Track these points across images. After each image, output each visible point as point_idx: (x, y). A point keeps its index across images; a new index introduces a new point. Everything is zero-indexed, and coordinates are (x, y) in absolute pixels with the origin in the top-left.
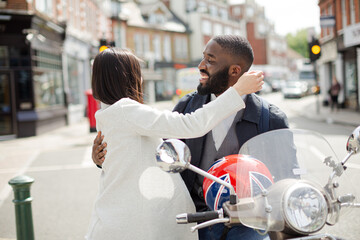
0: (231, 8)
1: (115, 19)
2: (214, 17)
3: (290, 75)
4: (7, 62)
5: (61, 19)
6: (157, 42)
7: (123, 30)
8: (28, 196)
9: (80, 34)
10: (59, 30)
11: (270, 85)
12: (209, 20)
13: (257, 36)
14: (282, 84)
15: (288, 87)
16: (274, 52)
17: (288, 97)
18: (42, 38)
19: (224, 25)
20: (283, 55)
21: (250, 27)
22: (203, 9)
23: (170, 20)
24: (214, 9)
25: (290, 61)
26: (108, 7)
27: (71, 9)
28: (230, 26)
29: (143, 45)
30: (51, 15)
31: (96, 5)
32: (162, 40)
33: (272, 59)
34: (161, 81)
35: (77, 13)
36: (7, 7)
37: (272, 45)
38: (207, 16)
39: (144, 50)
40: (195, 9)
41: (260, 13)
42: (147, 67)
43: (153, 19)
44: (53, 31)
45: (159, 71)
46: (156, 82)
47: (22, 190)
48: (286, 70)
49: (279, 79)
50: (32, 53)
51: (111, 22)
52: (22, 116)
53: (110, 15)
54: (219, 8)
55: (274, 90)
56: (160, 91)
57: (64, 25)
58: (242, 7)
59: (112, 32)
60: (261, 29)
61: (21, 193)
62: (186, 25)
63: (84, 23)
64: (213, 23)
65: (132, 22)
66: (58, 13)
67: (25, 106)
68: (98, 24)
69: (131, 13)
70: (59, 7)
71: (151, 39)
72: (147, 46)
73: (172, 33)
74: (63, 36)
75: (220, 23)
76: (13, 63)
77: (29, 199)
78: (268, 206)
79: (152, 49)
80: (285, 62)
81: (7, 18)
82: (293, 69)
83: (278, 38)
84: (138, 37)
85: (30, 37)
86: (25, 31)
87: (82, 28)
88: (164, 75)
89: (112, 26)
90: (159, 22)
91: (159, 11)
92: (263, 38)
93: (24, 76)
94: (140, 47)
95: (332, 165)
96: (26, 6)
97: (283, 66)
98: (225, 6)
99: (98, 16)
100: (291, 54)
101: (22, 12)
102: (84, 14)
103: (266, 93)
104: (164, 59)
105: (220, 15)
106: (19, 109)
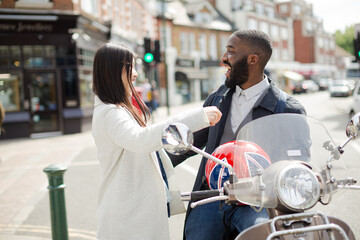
0: (278, 6)
1: (160, 19)
2: (261, 16)
3: (338, 74)
4: (54, 62)
5: (106, 18)
6: (203, 41)
7: (168, 29)
8: (62, 183)
9: (125, 34)
10: (105, 29)
11: (317, 84)
12: (254, 18)
13: (305, 34)
14: (330, 82)
15: (335, 85)
16: (322, 51)
17: (335, 95)
18: (87, 37)
19: (270, 24)
20: (331, 53)
21: (297, 25)
22: (248, 7)
23: (215, 19)
24: (260, 7)
25: (338, 59)
26: (153, 7)
27: (116, 9)
28: (276, 24)
29: (189, 43)
30: (97, 15)
31: (142, 6)
32: (208, 39)
33: (319, 57)
34: (207, 80)
35: (123, 13)
36: (54, 8)
37: (320, 43)
38: (253, 14)
39: (189, 49)
40: (241, 8)
41: (308, 11)
42: (193, 65)
43: (199, 18)
44: (99, 31)
45: (205, 70)
46: (201, 81)
47: (55, 177)
48: (334, 68)
49: (327, 77)
50: (77, 52)
51: (156, 21)
52: (68, 114)
53: (156, 15)
54: (266, 6)
55: (322, 89)
56: (205, 89)
57: (109, 25)
58: (289, 4)
59: (158, 32)
60: (308, 26)
61: (55, 180)
62: (232, 24)
63: (129, 23)
64: (259, 21)
65: (177, 21)
66: (103, 13)
67: (71, 103)
68: (143, 23)
69: (177, 12)
70: (105, 7)
71: (197, 38)
72: (193, 46)
73: (218, 32)
74: (108, 36)
75: (266, 21)
76: (60, 62)
77: (62, 186)
78: (262, 184)
79: (198, 48)
80: (333, 60)
81: (54, 18)
82: (342, 67)
83: (326, 36)
84: (184, 36)
85: (75, 37)
86: (71, 31)
87: (128, 28)
88: (210, 74)
89: (158, 25)
90: (205, 21)
91: (205, 10)
92: (310, 35)
93: (70, 74)
94: (185, 46)
95: (331, 149)
96: (71, 6)
97: (331, 64)
98: (272, 4)
99: (143, 15)
100: (340, 52)
101: (68, 12)
102: (129, 14)
103: (313, 92)
104: (210, 57)
105: (266, 13)
106: (65, 107)
